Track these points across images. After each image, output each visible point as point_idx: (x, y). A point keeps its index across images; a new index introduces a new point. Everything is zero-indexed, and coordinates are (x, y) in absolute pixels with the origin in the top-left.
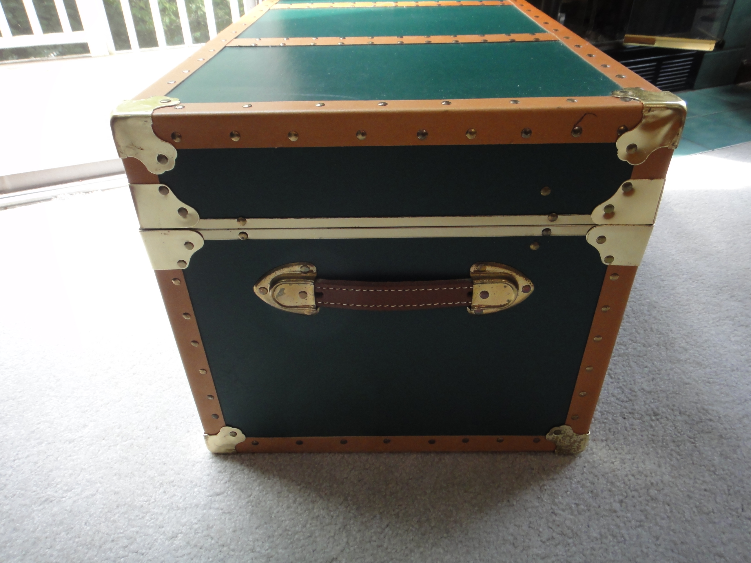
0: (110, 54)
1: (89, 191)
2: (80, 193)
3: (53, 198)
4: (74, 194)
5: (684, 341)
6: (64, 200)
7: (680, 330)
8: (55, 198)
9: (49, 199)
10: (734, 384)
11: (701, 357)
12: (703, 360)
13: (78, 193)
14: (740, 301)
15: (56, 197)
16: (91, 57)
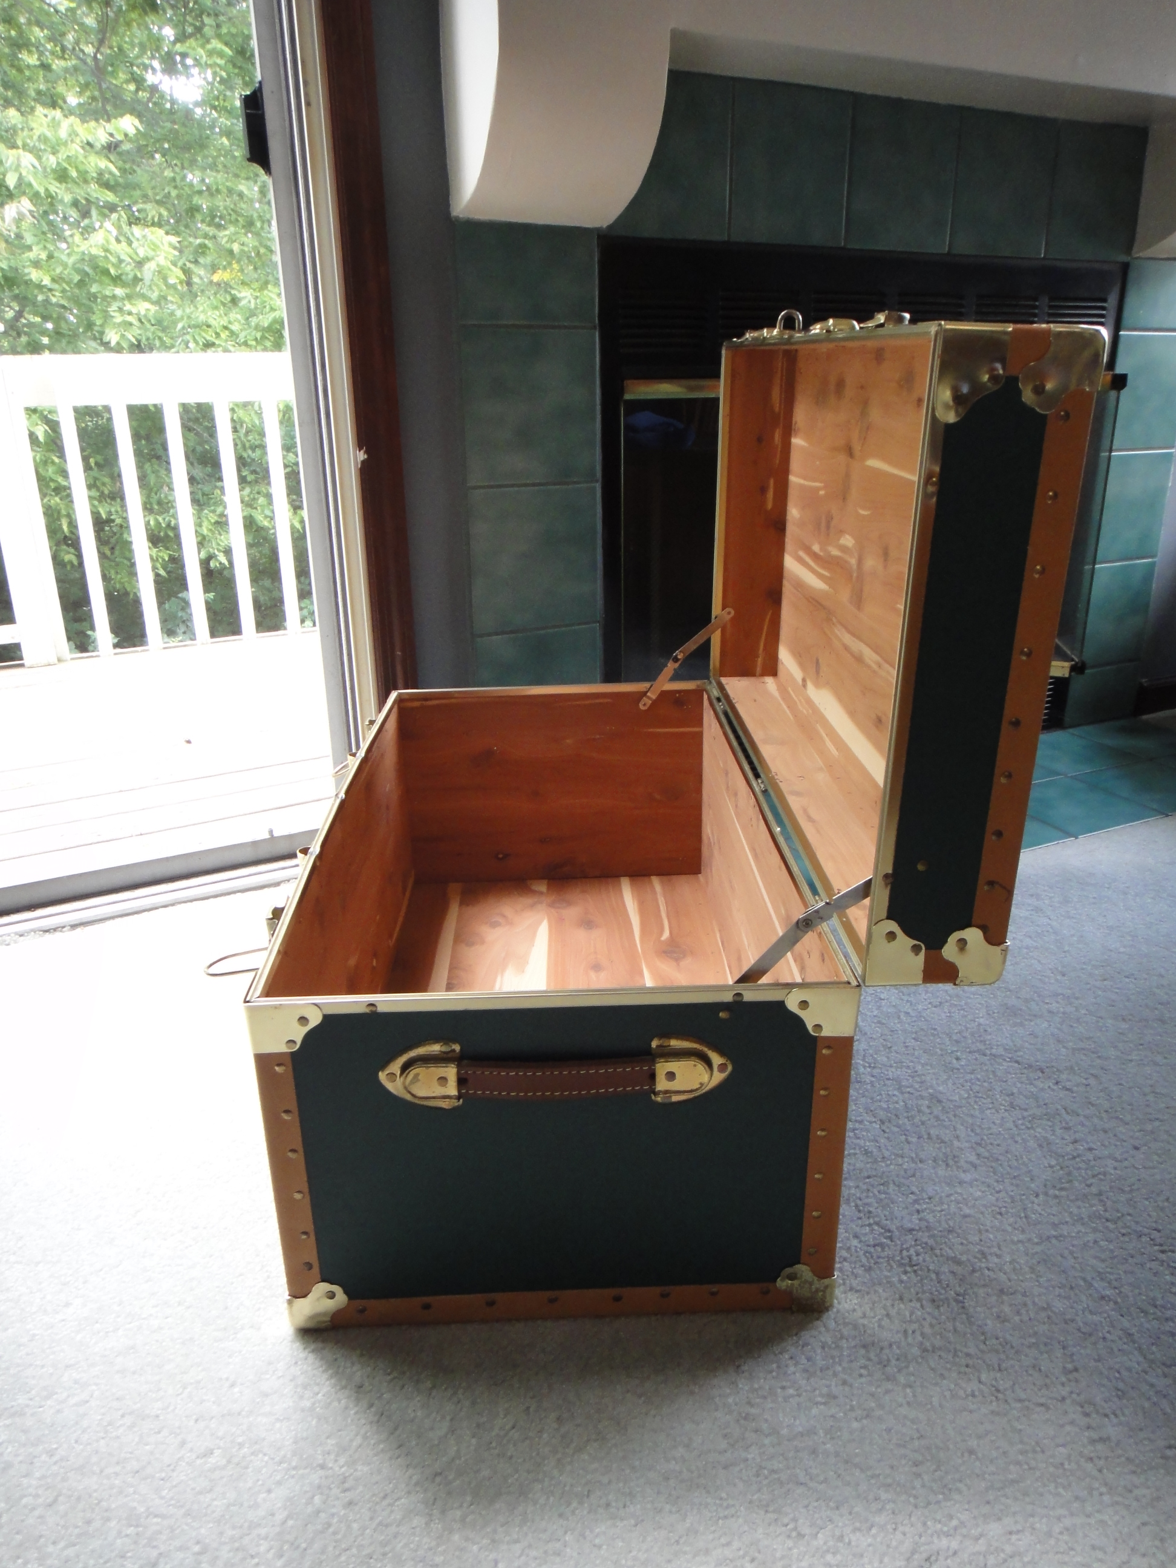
0: (59, 660)
14: (1067, 1090)
16: (22, 665)
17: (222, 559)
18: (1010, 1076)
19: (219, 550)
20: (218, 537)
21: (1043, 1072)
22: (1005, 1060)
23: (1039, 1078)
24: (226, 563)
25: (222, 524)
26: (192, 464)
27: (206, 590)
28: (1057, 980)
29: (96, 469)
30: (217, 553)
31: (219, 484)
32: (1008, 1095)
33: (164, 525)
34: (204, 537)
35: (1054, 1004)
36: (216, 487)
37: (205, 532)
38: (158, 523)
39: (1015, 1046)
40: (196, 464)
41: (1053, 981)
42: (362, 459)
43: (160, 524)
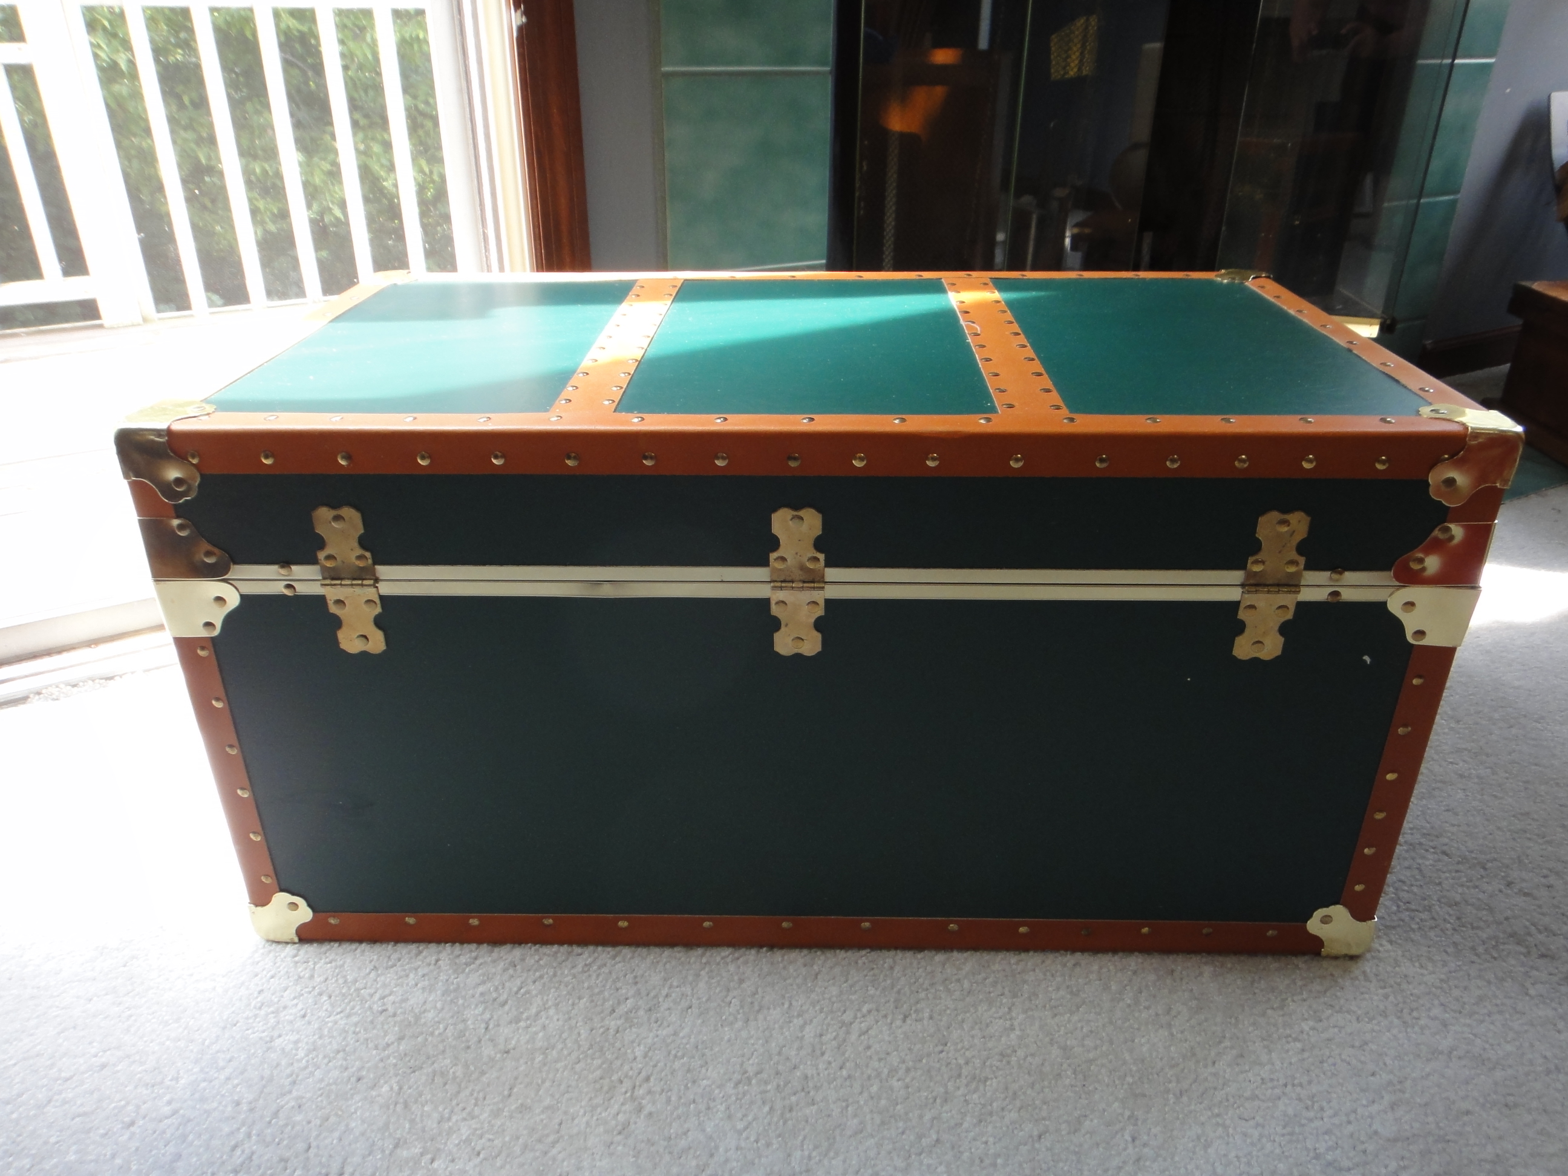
0: (145, 320)
1: (115, 676)
2: (93, 681)
3: (31, 696)
4: (81, 684)
5: (1436, 1002)
6: (57, 699)
7: (1422, 975)
8: (37, 697)
9: (22, 700)
10: (1559, 1108)
11: (1478, 1041)
12: (1484, 1049)
13: (90, 682)
14: (1526, 894)
15: (39, 693)
16: (101, 326)
17: (338, 213)
18: (1443, 876)
19: (333, 203)
20: (331, 187)
21: (1485, 869)
22: (1427, 851)
23: (1482, 877)
24: (342, 217)
25: (335, 174)
26: (297, 106)
27: (318, 248)
28: (1452, 729)
29: (190, 107)
30: (331, 206)
31: (328, 128)
32: (1450, 906)
33: (270, 173)
34: (316, 188)
35: (1461, 764)
36: (324, 132)
37: (317, 180)
38: (265, 172)
39: (1432, 828)
40: (301, 106)
41: (1446, 730)
42: (519, 23)
43: (267, 172)
